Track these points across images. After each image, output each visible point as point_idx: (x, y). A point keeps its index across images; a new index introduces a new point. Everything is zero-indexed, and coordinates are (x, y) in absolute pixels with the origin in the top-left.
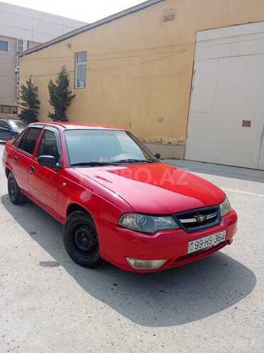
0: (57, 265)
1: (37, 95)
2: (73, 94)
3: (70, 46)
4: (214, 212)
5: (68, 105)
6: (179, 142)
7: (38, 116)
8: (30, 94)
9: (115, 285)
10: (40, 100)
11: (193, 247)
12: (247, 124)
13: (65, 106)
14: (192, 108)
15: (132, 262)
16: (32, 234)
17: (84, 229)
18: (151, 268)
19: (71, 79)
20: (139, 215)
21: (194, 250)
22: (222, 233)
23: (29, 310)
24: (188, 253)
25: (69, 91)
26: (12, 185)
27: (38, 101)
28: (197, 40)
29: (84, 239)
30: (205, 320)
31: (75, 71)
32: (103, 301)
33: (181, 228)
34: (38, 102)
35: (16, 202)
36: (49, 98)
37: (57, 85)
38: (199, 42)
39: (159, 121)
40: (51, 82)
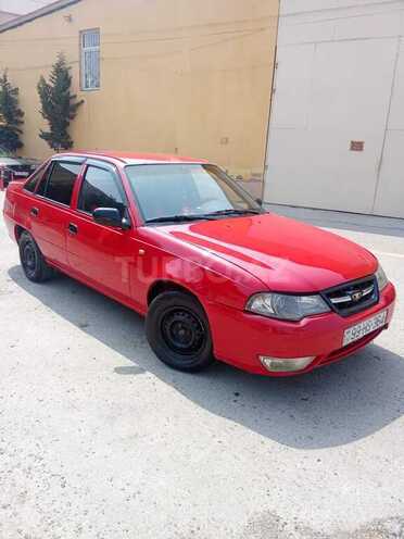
0: (142, 371)
1: (17, 102)
2: (78, 100)
3: (70, 19)
4: (369, 286)
5: (72, 118)
6: (255, 175)
7: (21, 136)
8: (6, 100)
9: (237, 394)
10: (23, 110)
11: (349, 337)
12: (357, 146)
13: (67, 120)
14: (273, 122)
15: (268, 362)
16: (82, 326)
17: (181, 318)
18: (294, 369)
19: (74, 74)
20: (275, 295)
21: (351, 341)
22: (382, 315)
23: (131, 438)
24: (344, 344)
25: (72, 94)
26: (29, 253)
27: (19, 110)
28: (281, 13)
29: (182, 332)
30: (378, 434)
31: (80, 62)
32: (229, 418)
33: (333, 310)
34: (20, 113)
35: (38, 279)
36: (40, 106)
37: (53, 85)
38: (284, 16)
39: (222, 143)
40: (43, 80)
